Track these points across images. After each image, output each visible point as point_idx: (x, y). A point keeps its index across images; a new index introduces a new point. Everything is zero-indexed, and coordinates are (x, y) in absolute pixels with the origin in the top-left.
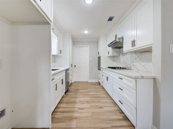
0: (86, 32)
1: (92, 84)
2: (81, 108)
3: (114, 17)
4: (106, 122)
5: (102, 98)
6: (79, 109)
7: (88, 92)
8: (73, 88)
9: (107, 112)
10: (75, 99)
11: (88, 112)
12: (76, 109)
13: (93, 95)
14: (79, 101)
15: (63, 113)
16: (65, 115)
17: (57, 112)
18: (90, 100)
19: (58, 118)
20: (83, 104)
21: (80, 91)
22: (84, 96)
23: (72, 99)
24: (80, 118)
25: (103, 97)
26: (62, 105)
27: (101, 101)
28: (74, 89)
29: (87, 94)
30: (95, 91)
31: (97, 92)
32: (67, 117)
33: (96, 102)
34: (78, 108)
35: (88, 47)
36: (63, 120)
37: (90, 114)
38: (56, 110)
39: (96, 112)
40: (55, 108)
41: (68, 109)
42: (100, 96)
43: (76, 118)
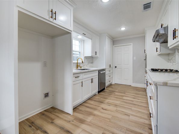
0: (123, 29)
1: (136, 89)
2: (104, 109)
3: (151, 3)
4: (122, 129)
5: (136, 106)
6: (103, 109)
7: (123, 96)
8: (109, 89)
9: (131, 121)
10: (105, 100)
11: (109, 115)
12: (99, 108)
13: (127, 100)
14: (107, 102)
15: (86, 108)
16: (88, 109)
17: (83, 105)
18: (120, 104)
19: (81, 110)
20: (110, 106)
21: (115, 93)
22: (116, 99)
23: (101, 99)
24: (98, 116)
25: (138, 105)
26: (90, 102)
27: (133, 108)
28: (110, 91)
29: (120, 97)
30: (134, 97)
31: (134, 98)
32: (88, 112)
33: (125, 107)
34: (101, 108)
35: (131, 45)
36: (83, 113)
37: (110, 117)
38: (83, 104)
39: (117, 117)
40: (84, 102)
41: (93, 106)
42: (136, 104)
43: (94, 115)
